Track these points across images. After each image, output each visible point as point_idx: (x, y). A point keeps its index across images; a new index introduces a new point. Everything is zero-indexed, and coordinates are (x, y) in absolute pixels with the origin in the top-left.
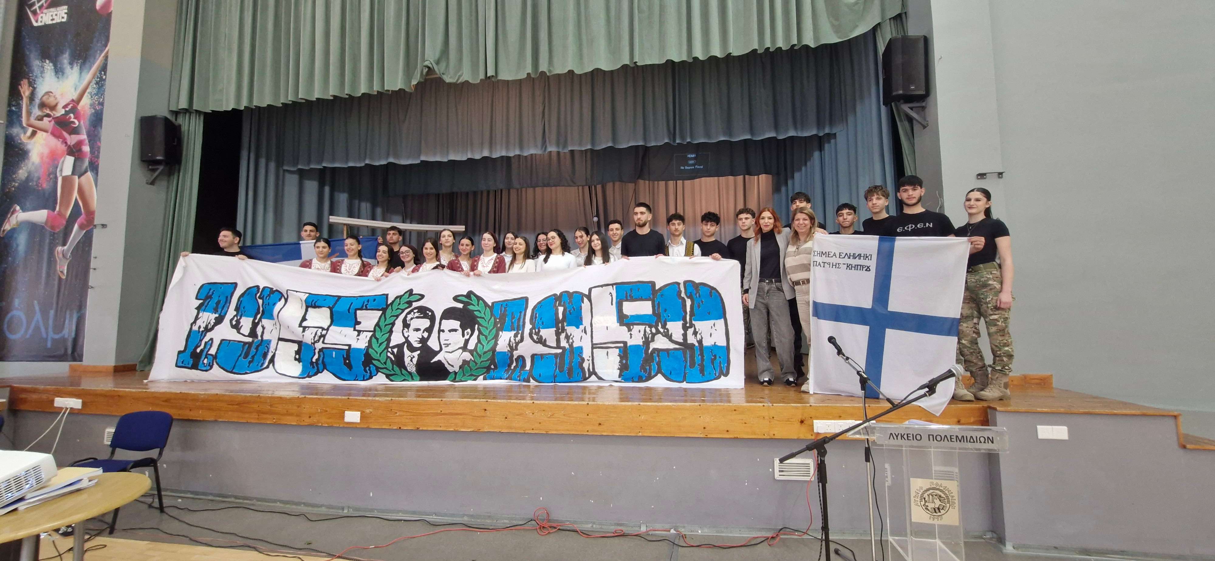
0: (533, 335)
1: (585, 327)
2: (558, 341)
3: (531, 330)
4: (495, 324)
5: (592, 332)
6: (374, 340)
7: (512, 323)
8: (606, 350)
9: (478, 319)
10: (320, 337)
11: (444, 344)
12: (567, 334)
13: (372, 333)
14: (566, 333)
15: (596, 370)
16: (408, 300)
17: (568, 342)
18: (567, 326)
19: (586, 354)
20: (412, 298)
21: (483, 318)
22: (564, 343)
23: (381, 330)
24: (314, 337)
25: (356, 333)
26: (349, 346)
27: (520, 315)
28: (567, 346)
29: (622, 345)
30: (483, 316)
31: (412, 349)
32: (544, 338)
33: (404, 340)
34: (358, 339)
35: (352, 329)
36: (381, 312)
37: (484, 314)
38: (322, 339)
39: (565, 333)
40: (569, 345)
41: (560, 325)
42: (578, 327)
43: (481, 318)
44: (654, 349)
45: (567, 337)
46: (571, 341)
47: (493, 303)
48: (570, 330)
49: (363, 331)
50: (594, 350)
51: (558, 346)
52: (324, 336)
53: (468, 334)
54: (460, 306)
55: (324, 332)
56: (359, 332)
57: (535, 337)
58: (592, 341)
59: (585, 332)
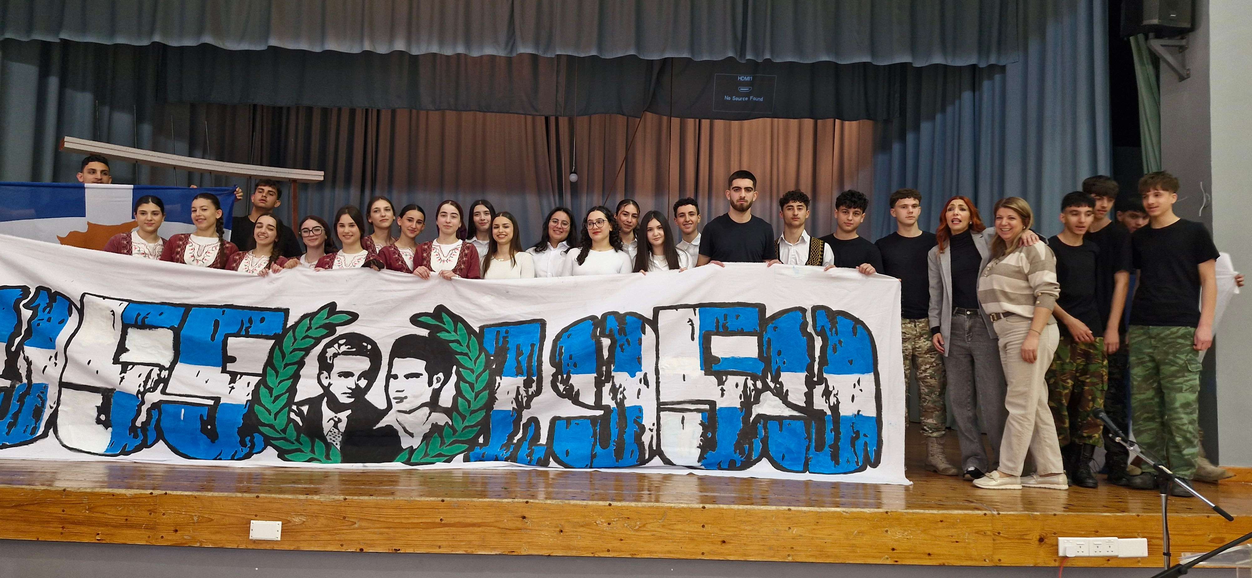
0: (558, 384)
1: (646, 374)
2: (599, 395)
3: (555, 376)
4: (488, 365)
5: (658, 383)
6: (263, 390)
7: (519, 362)
8: (680, 415)
9: (457, 357)
10: (157, 383)
11: (395, 398)
12: (614, 385)
13: (258, 379)
14: (613, 382)
15: (663, 448)
16: (327, 321)
17: (614, 398)
18: (614, 370)
19: (648, 420)
20: (334, 319)
21: (466, 354)
22: (607, 400)
23: (277, 373)
24: (146, 382)
25: (228, 377)
26: (217, 399)
27: (532, 351)
28: (613, 405)
29: (707, 407)
30: (466, 350)
31: (336, 406)
32: (576, 390)
33: (321, 391)
34: (233, 388)
35: (220, 369)
36: (272, 342)
37: (468, 346)
38: (162, 385)
39: (611, 384)
40: (616, 403)
41: (604, 368)
42: (633, 375)
43: (461, 354)
44: (759, 416)
45: (614, 391)
46: (620, 396)
47: (482, 328)
48: (621, 378)
49: (242, 374)
50: (662, 413)
51: (598, 405)
52: (166, 381)
53: (438, 382)
54: (424, 332)
55: (165, 374)
56: (234, 376)
57: (561, 387)
58: (658, 399)
59: (647, 383)
